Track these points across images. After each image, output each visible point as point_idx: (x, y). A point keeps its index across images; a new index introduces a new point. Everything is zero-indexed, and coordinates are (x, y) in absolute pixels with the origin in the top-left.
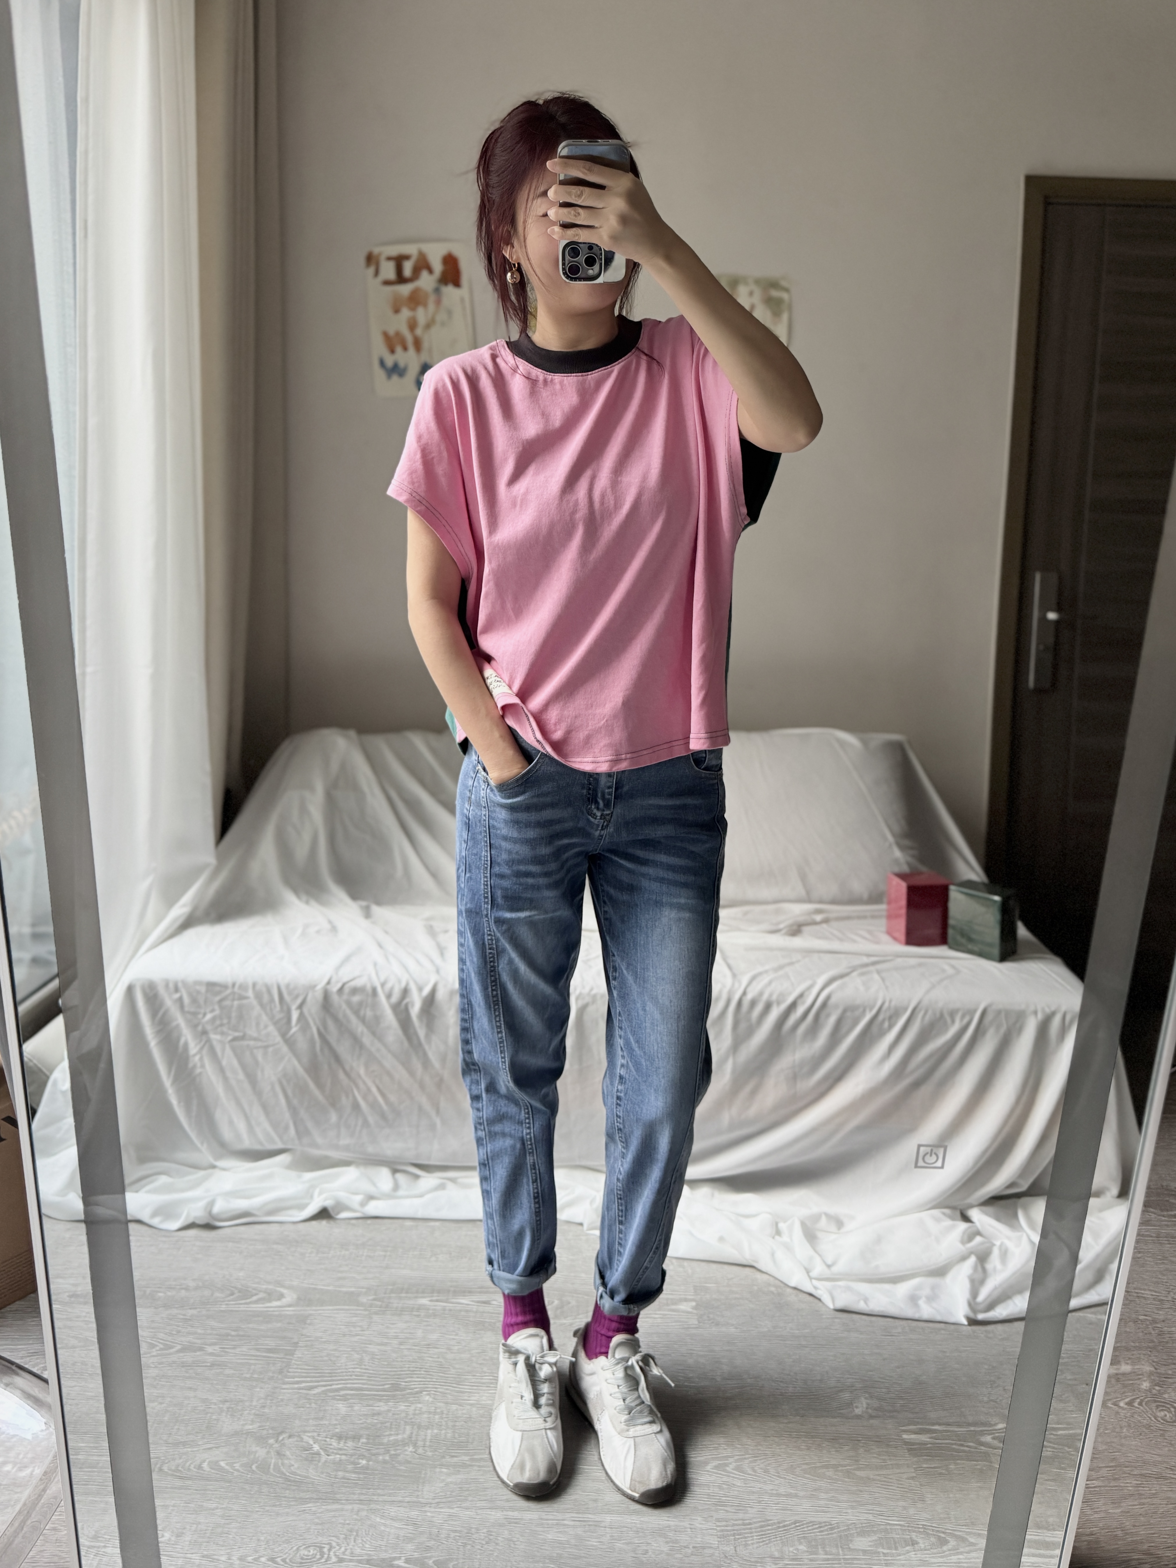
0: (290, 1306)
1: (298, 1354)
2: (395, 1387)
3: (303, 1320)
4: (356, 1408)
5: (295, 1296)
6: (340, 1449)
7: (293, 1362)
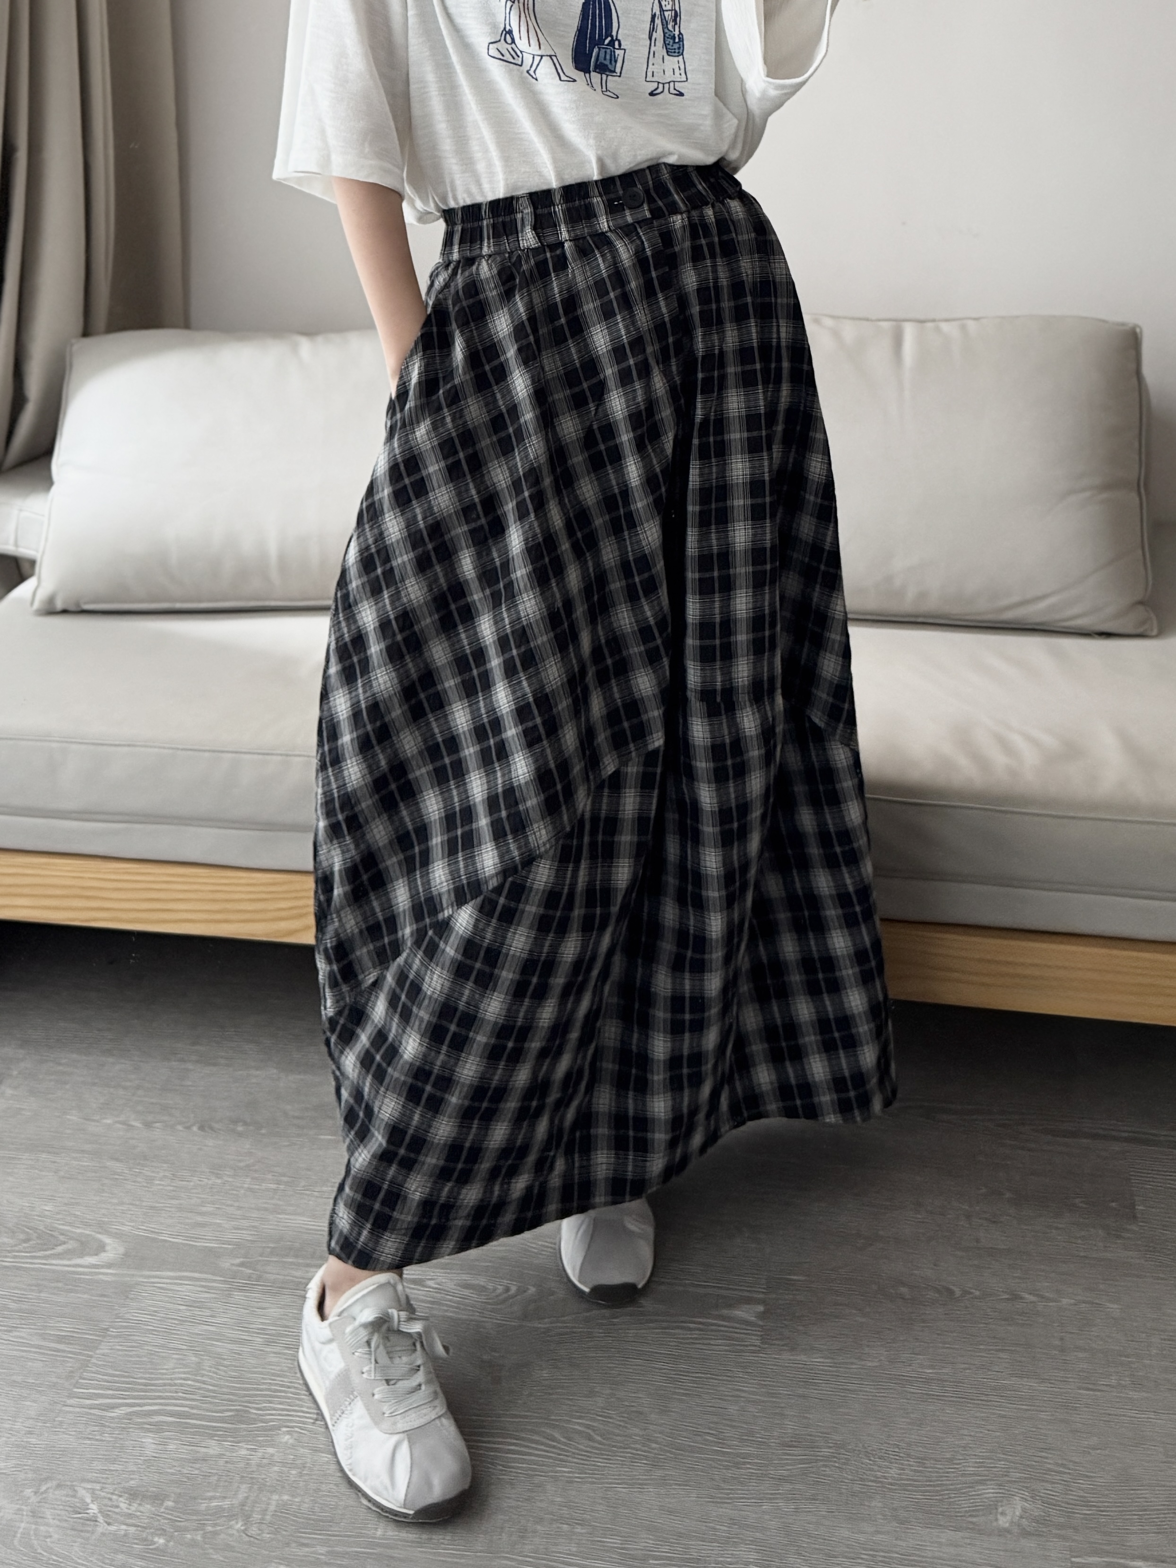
0: (109, 1266)
1: (104, 1349)
2: (241, 1417)
3: (125, 1291)
4: (171, 1447)
5: (122, 1250)
6: (130, 1516)
7: (94, 1360)
